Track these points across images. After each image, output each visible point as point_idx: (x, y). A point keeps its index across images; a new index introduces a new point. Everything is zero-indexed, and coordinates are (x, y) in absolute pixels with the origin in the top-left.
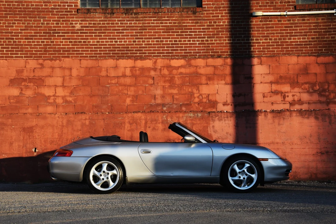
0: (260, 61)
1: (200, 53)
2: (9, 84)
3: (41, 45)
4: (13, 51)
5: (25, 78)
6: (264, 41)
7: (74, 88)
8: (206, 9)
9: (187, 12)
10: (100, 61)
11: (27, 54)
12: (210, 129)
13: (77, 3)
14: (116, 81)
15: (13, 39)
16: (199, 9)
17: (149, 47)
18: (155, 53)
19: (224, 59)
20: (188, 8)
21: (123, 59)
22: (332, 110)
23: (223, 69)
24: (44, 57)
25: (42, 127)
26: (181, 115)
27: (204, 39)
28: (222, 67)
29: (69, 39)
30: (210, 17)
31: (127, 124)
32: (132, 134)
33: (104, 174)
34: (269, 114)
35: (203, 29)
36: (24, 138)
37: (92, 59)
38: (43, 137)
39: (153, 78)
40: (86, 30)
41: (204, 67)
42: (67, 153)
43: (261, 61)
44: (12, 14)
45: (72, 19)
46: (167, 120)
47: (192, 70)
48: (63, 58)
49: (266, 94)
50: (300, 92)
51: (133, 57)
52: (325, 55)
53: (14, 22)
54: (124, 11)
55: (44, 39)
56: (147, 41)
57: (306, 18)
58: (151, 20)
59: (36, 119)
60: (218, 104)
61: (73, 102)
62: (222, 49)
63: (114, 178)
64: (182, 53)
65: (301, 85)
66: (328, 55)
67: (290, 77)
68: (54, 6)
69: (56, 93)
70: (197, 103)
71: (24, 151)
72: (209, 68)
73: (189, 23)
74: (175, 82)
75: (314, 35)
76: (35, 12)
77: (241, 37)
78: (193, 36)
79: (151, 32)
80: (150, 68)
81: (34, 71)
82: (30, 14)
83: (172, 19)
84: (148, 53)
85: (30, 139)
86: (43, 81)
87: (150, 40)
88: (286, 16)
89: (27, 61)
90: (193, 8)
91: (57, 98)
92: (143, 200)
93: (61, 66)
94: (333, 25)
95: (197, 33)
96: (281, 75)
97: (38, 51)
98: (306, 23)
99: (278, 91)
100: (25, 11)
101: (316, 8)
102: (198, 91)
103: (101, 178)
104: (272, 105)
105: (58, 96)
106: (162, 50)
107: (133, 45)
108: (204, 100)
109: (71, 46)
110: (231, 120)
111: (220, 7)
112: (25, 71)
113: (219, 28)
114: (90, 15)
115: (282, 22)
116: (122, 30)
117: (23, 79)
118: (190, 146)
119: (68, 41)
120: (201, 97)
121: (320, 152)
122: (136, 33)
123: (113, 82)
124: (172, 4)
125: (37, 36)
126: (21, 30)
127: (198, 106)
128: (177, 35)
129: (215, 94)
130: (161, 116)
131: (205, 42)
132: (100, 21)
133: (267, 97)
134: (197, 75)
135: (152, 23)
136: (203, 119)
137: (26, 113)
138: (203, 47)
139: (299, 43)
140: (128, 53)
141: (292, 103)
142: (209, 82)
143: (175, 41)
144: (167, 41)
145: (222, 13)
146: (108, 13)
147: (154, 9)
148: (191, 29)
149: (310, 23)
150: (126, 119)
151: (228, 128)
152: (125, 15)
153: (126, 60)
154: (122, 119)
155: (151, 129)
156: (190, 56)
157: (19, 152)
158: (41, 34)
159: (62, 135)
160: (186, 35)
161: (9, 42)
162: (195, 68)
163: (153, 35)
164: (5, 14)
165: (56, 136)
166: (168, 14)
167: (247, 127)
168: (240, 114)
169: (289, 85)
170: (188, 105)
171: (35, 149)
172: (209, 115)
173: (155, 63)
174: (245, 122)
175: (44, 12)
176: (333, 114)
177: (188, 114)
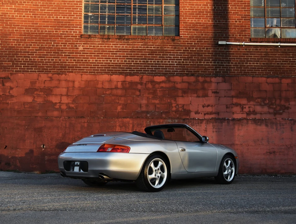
1: (177, 71)
2: (25, 93)
3: (51, 62)
4: (29, 67)
5: (37, 88)
6: (227, 64)
7: (76, 97)
8: (183, 38)
9: (168, 39)
10: (97, 76)
11: (40, 69)
12: (184, 132)
13: (81, 30)
14: (110, 92)
15: (29, 57)
16: (177, 38)
17: (137, 66)
18: (141, 71)
19: (196, 77)
20: (169, 36)
21: (116, 75)
22: (278, 120)
23: (196, 85)
24: (53, 72)
25: (50, 128)
26: (161, 121)
27: (181, 61)
28: (195, 83)
29: (74, 58)
30: (185, 44)
31: (118, 127)
34: (231, 121)
35: (180, 53)
36: (34, 136)
37: (91, 74)
38: (50, 136)
39: (140, 91)
40: (87, 51)
41: (180, 83)
43: (225, 80)
44: (29, 38)
45: (76, 42)
46: (150, 124)
47: (171, 85)
48: (68, 73)
49: (228, 105)
50: (254, 105)
51: (124, 73)
52: (272, 77)
53: (31, 44)
54: (118, 37)
55: (54, 57)
56: (136, 61)
57: (258, 48)
58: (139, 45)
59: (44, 121)
60: (191, 113)
61: (75, 108)
62: (195, 69)
64: (163, 71)
65: (255, 100)
66: (275, 77)
67: (247, 93)
68: (63, 32)
69: (61, 100)
70: (174, 111)
71: (35, 147)
72: (185, 84)
74: (157, 94)
75: (265, 61)
76: (47, 36)
77: (210, 60)
78: (172, 58)
79: (139, 54)
80: (137, 82)
81: (44, 83)
82: (44, 38)
83: (155, 44)
84: (136, 71)
85: (39, 137)
86: (51, 91)
87: (138, 60)
88: (244, 46)
89: (39, 74)
90: (173, 37)
91: (62, 105)
93: (66, 79)
94: (278, 55)
95: (176, 56)
96: (240, 91)
97: (49, 67)
98: (259, 52)
99: (238, 103)
100: (40, 36)
101: (266, 41)
102: (175, 102)
104: (233, 115)
105: (63, 103)
106: (148, 69)
107: (124, 63)
108: (180, 109)
109: (75, 64)
110: (201, 126)
111: (194, 37)
112: (37, 83)
113: (192, 53)
114: (91, 40)
115: (241, 50)
116: (116, 52)
117: (36, 89)
120: (177, 107)
121: (269, 152)
122: (126, 54)
123: (108, 93)
124: (156, 33)
125: (48, 55)
126: (36, 50)
127: (175, 114)
128: (159, 57)
129: (189, 105)
130: (145, 121)
131: (181, 63)
132: (98, 44)
133: (229, 108)
134: (175, 89)
135: (140, 47)
137: (37, 117)
138: (179, 67)
139: (253, 67)
140: (120, 70)
141: (248, 113)
142: (184, 95)
143: (157, 62)
144: (152, 62)
145: (195, 41)
146: (105, 38)
147: (142, 36)
148: (171, 53)
149: (261, 52)
150: (117, 123)
152: (119, 40)
153: (118, 76)
154: (114, 123)
156: (170, 73)
157: (30, 148)
158: (51, 54)
159: (65, 135)
160: (166, 57)
161: (26, 59)
162: (173, 83)
163: (140, 57)
164: (24, 38)
165: (61, 135)
166: (153, 41)
167: (213, 132)
168: (208, 121)
169: (246, 99)
170: (167, 113)
171: (44, 145)
172: (184, 121)
173: (142, 78)
174: (212, 128)
175: (54, 36)
176: (279, 123)
177: (167, 120)
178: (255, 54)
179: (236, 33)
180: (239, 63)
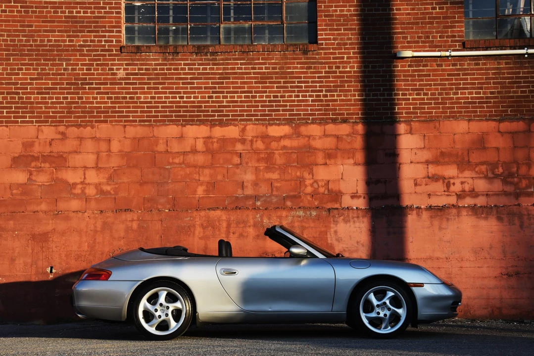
0: (408, 128)
1: (314, 115)
2: (11, 166)
3: (62, 103)
4: (18, 112)
5: (36, 155)
6: (415, 97)
7: (115, 170)
8: (324, 47)
9: (294, 51)
10: (155, 128)
11: (41, 117)
12: (331, 235)
13: (120, 37)
14: (181, 161)
15: (18, 93)
16: (313, 47)
17: (234, 106)
18: (243, 115)
19: (351, 125)
20: (295, 45)
21: (192, 125)
22: (524, 207)
23: (351, 141)
24: (67, 122)
25: (63, 233)
26: (284, 213)
27: (321, 94)
28: (350, 137)
29: (107, 93)
30: (330, 58)
31: (199, 228)
32: (206, 244)
33: (162, 308)
34: (424, 212)
35: (319, 77)
36: (33, 250)
37: (143, 126)
38: (64, 248)
39: (240, 155)
40: (134, 79)
41: (320, 138)
42: (102, 274)
43: (411, 129)
44: (17, 55)
45: (112, 62)
46: (262, 221)
47: (302, 142)
48: (98, 124)
49: (418, 180)
50: (472, 178)
51: (209, 121)
52: (511, 120)
53: (20, 67)
54: (194, 49)
55: (68, 93)
56: (231, 97)
57: (481, 62)
58: (237, 64)
59: (52, 220)
60: (343, 197)
61: (112, 192)
62: (350, 110)
63: (177, 314)
64: (286, 115)
65: (474, 167)
66: (517, 119)
67: (458, 153)
68: (84, 41)
69: (85, 178)
70: (310, 194)
71: (34, 272)
72: (329, 139)
73: (296, 68)
74: (274, 161)
75: (494, 88)
76: (53, 50)
77: (379, 90)
78: (303, 89)
79: (237, 83)
80: (235, 138)
81: (51, 145)
82: (46, 55)
83: (269, 61)
84: (233, 116)
85: (43, 252)
86: (65, 159)
87: (236, 95)
88: (450, 58)
89: (40, 128)
90: (304, 45)
91: (87, 187)
92: (224, 350)
93: (94, 136)
94: (524, 73)
95: (310, 84)
96: (443, 150)
97: (59, 112)
98: (481, 69)
99: (438, 176)
100: (39, 50)
101: (497, 46)
102: (311, 176)
103: (157, 314)
104: (429, 198)
105: (89, 184)
106: (255, 111)
107: (208, 102)
108: (322, 190)
109: (110, 105)
110: (363, 222)
111: (346, 44)
112: (37, 144)
113: (343, 77)
114: (140, 56)
115: (444, 67)
116: (191, 79)
117: (33, 156)
118: (299, 262)
119: (106, 96)
120: (315, 185)
121: (507, 273)
122: (212, 83)
123: (177, 161)
124: (271, 39)
125: (56, 89)
126: (31, 79)
127: (311, 199)
128: (277, 87)
130: (252, 215)
131: (322, 98)
132: (156, 65)
133: (420, 185)
134: (310, 150)
135: (239, 68)
136: (318, 219)
137: (38, 211)
138: (318, 105)
139: (470, 100)
140: (200, 116)
141: (460, 195)
142: (328, 162)
143: (274, 97)
144: (262, 97)
145: (349, 53)
146: (169, 53)
147: (242, 46)
148: (300, 78)
149: (487, 69)
150: (197, 219)
151: (360, 234)
152: (196, 56)
153: (197, 127)
154: (190, 220)
155: (237, 235)
156: (299, 119)
157: (24, 274)
158: (62, 86)
159: (95, 246)
160: (291, 87)
161: (11, 98)
162: (307, 139)
163: (240, 87)
164: (7, 55)
165: (85, 247)
166: (264, 55)
167: (389, 233)
168: (377, 212)
169: (455, 166)
170: (295, 198)
171: (52, 268)
172: (329, 214)
173: (244, 130)
174: (387, 225)
175: (67, 50)
176: (526, 213)
177: (295, 212)
178: (474, 74)
179: (433, 32)
180: (439, 94)
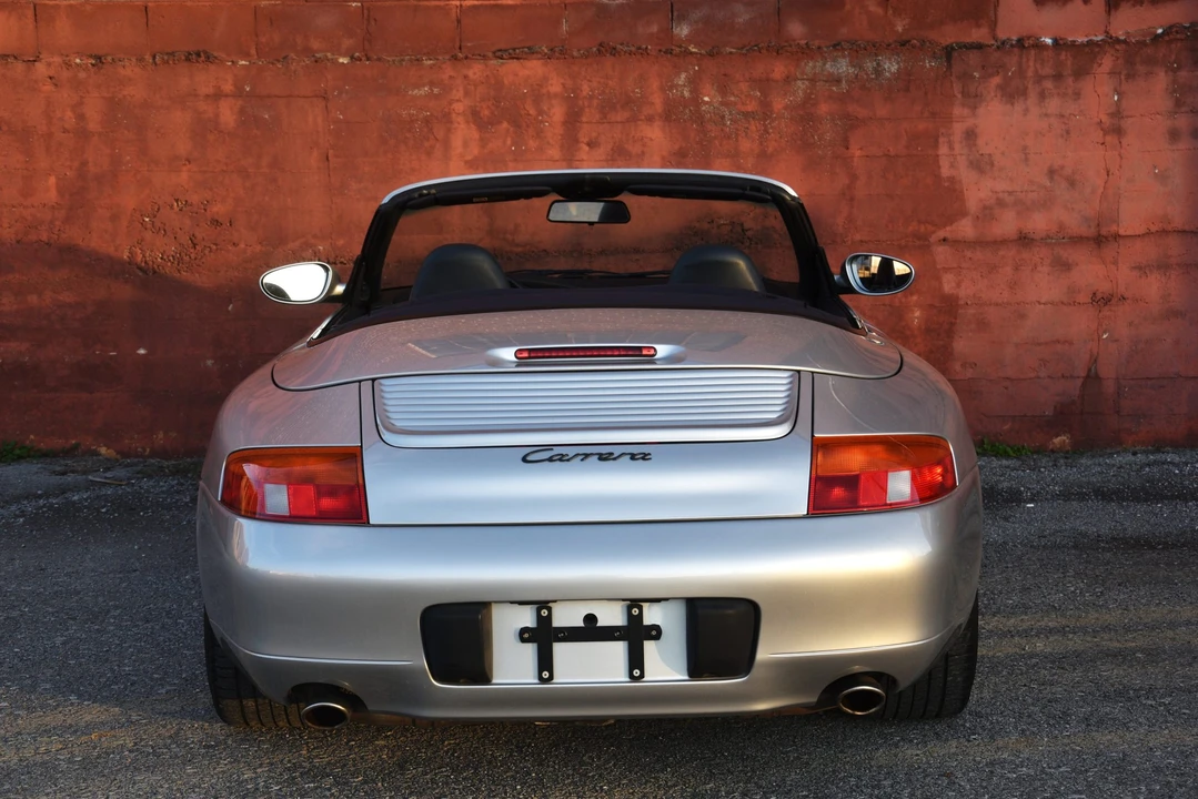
12: (951, 148)
26: (779, 69)
31: (463, 126)
46: (696, 100)
127: (880, 11)
130: (661, 77)
136: (907, 89)
150: (458, 93)
154: (431, 96)
155: (601, 154)
159: (84, 189)
165: (49, 191)
167: (1174, 135)
168: (1135, 56)
172: (950, 66)
174: (1168, 104)
177: (819, 64)
